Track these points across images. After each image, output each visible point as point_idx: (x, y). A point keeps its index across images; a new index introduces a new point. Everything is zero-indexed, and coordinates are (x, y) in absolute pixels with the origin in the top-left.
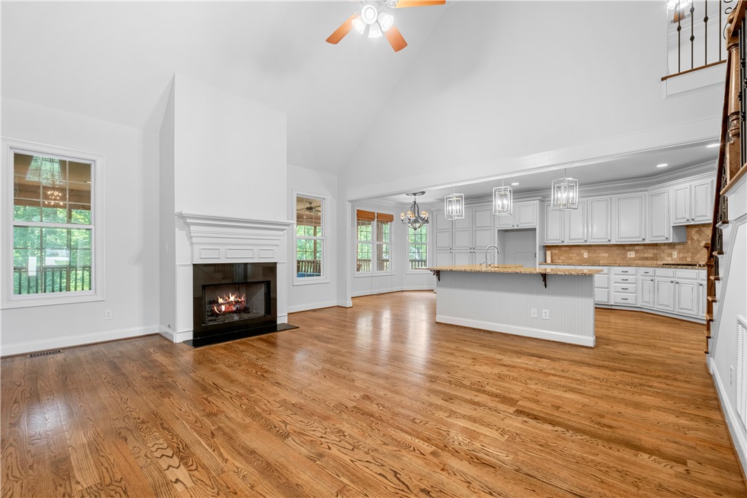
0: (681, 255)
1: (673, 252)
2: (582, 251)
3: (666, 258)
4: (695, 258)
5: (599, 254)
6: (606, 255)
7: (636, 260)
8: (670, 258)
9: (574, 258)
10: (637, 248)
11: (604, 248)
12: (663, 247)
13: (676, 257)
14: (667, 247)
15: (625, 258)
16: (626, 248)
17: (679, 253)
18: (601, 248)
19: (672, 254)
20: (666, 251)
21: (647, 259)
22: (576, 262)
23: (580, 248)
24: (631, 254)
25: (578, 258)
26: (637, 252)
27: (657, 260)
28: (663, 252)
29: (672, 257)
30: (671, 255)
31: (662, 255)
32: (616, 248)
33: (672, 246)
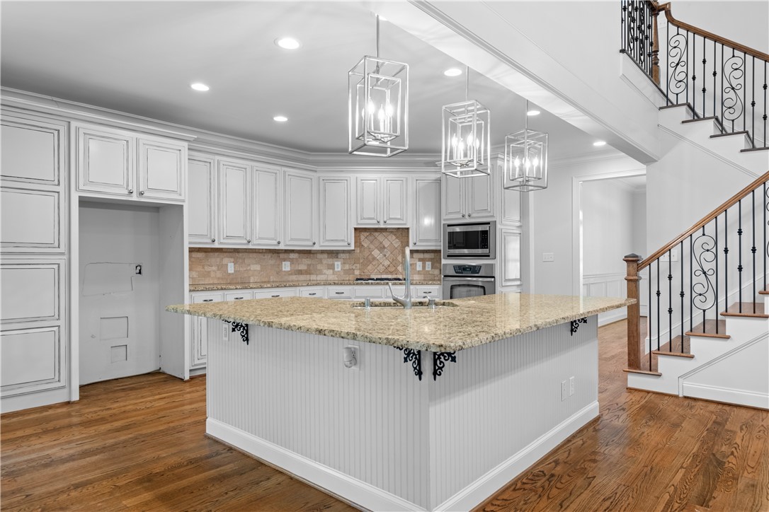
0: (347, 267)
1: (336, 263)
2: (226, 260)
3: (325, 271)
4: (366, 271)
5: (249, 265)
6: (257, 267)
7: (291, 274)
8: (331, 271)
9: (212, 274)
10: (292, 256)
11: (255, 255)
12: (319, 256)
13: (339, 269)
14: (326, 256)
15: (279, 272)
16: (282, 256)
17: (344, 263)
18: (251, 255)
19: (333, 265)
20: (324, 262)
21: (300, 272)
22: (216, 282)
23: (222, 255)
24: (286, 266)
25: (219, 274)
26: (292, 261)
27: (310, 274)
28: (322, 263)
29: (334, 269)
30: (332, 267)
31: (319, 267)
32: (270, 255)
33: (334, 254)
